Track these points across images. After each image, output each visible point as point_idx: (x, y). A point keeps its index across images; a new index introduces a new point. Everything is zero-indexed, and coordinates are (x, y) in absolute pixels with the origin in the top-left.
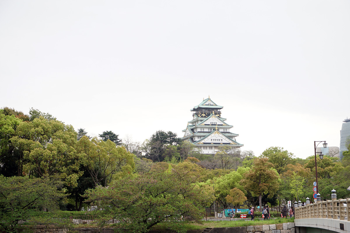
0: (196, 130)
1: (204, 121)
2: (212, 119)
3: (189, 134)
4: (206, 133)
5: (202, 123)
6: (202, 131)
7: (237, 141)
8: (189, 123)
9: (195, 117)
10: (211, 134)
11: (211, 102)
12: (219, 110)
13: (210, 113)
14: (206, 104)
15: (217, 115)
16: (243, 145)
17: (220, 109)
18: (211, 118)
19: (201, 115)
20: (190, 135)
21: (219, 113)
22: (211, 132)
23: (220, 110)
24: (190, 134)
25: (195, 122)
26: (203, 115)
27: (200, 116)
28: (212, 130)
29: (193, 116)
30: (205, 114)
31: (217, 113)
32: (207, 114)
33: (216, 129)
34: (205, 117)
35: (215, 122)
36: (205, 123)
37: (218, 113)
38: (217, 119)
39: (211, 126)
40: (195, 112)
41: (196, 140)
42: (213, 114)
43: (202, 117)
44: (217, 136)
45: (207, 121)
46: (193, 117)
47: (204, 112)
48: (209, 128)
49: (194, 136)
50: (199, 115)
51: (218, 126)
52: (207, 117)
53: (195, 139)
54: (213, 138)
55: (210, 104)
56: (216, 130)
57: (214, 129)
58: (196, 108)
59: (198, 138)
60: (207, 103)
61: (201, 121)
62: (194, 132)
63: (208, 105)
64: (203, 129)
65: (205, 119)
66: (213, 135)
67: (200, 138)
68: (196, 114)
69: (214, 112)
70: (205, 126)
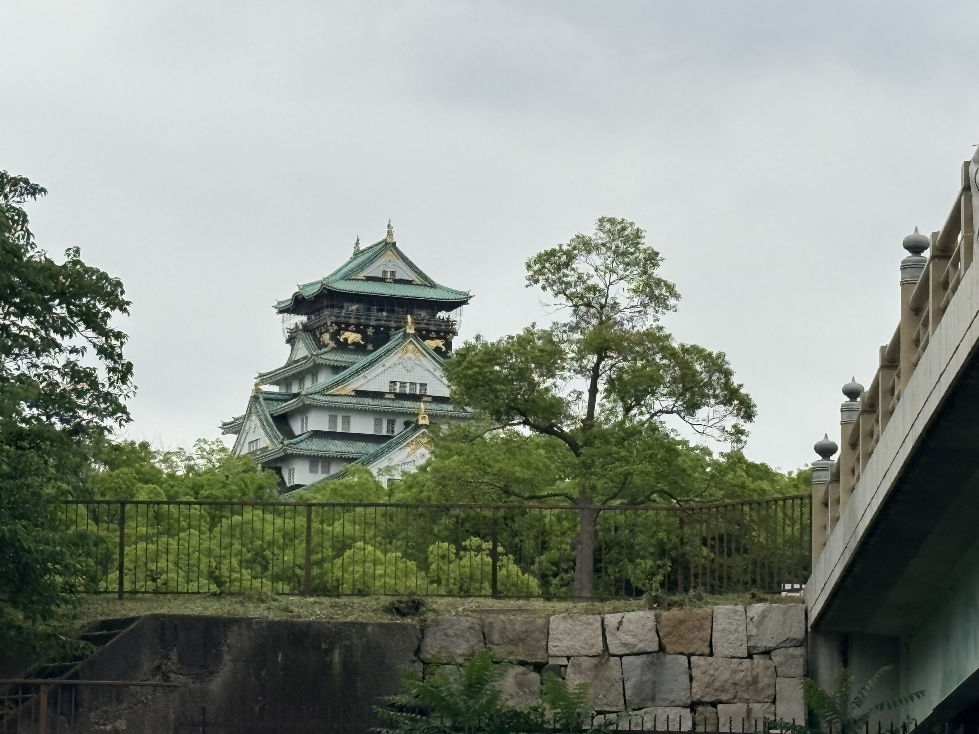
0: (304, 422)
1: (352, 375)
2: (403, 365)
3: (262, 445)
4: (363, 444)
5: (337, 384)
6: (339, 430)
8: (263, 382)
9: (302, 351)
10: (390, 448)
11: (401, 263)
12: (442, 315)
13: (388, 328)
14: (371, 272)
15: (432, 344)
17: (451, 305)
18: (392, 360)
19: (334, 336)
20: (265, 449)
21: (446, 331)
22: (392, 437)
23: (453, 315)
24: (265, 442)
25: (301, 377)
26: (347, 334)
27: (332, 344)
28: (399, 427)
29: (291, 340)
30: (363, 333)
31: (429, 331)
32: (370, 331)
33: (421, 422)
34: (359, 348)
35: (419, 381)
36: (359, 384)
37: (438, 332)
38: (428, 363)
39: (387, 403)
40: (301, 319)
41: (296, 482)
42: (406, 336)
43: (343, 347)
45: (371, 373)
46: (288, 347)
47: (353, 321)
48: (377, 414)
49: (287, 458)
50: (326, 337)
51: (434, 406)
52: (370, 347)
53: (291, 472)
55: (393, 273)
56: (418, 427)
57: (407, 424)
58: (309, 293)
59: (313, 470)
60: (374, 270)
61: (336, 369)
62: (290, 434)
63: (382, 280)
64: (346, 421)
65: (362, 360)
66: (397, 454)
67: (326, 470)
68: (306, 328)
69: (416, 322)
70: (354, 400)
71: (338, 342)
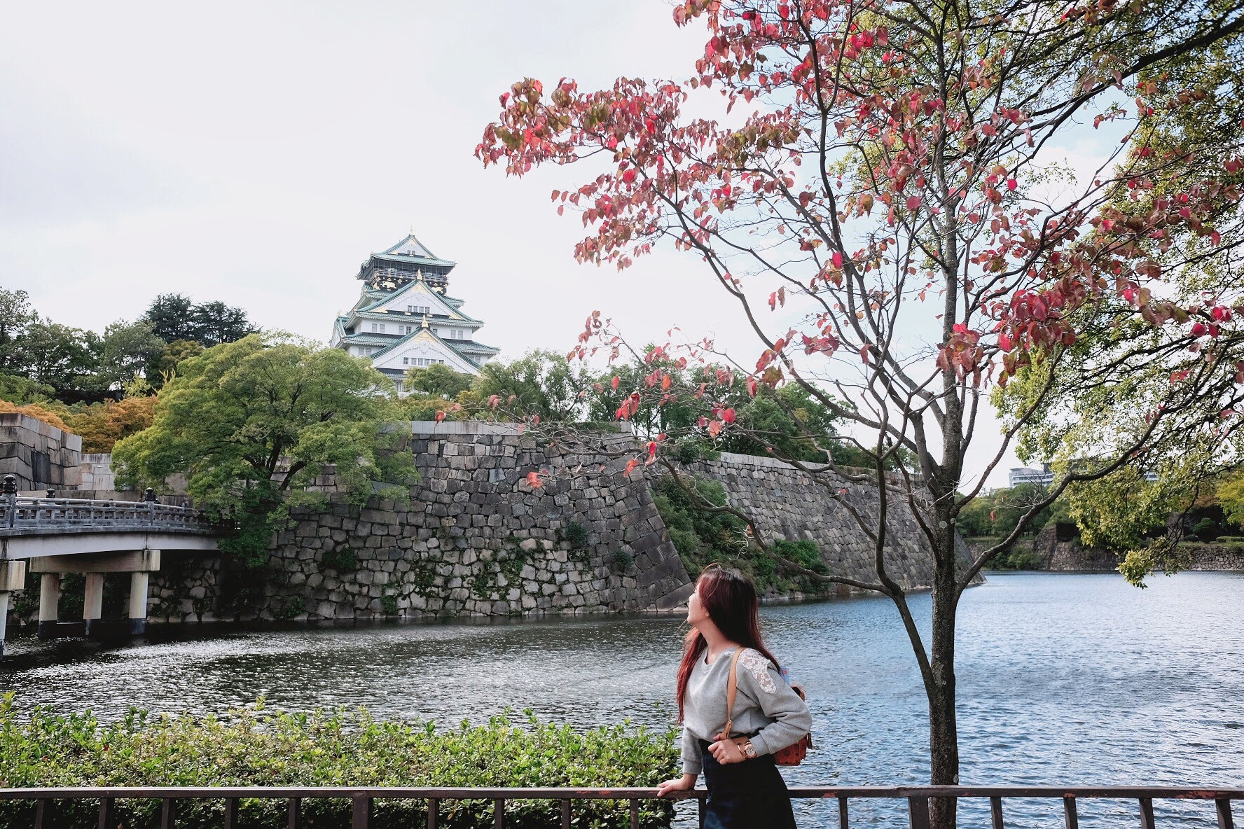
0: (359, 328)
1: (384, 303)
4: (390, 339)
6: (378, 332)
10: (405, 340)
11: (418, 247)
13: (410, 280)
14: (401, 251)
15: (435, 289)
17: (446, 270)
18: (409, 294)
19: (379, 284)
21: (442, 284)
23: (447, 274)
26: (386, 283)
27: (378, 288)
30: (395, 282)
32: (400, 281)
34: (392, 289)
35: (426, 306)
36: (388, 307)
38: (432, 298)
39: (407, 317)
42: (418, 283)
44: (425, 349)
45: (395, 302)
47: (390, 276)
48: (401, 323)
50: (374, 284)
51: (432, 319)
52: (398, 288)
54: (410, 355)
55: (414, 252)
61: (378, 300)
64: (383, 327)
65: (393, 295)
66: (409, 345)
67: (368, 352)
70: (387, 316)
71: (381, 287)
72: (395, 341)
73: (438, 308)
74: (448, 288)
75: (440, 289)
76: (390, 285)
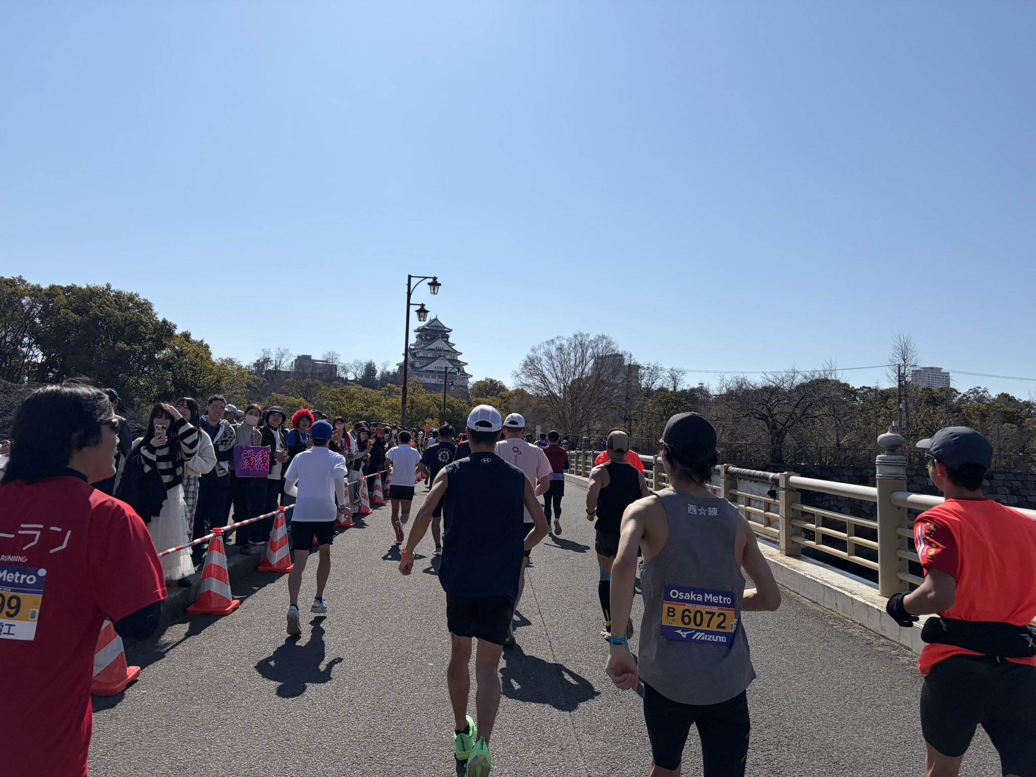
0: (418, 354)
1: (428, 345)
2: (439, 344)
5: (426, 347)
6: (425, 356)
7: (466, 371)
9: (420, 340)
10: (435, 360)
11: (439, 323)
12: (447, 333)
13: (436, 336)
14: (433, 325)
16: (471, 376)
18: (436, 342)
21: (448, 337)
22: (436, 358)
25: (418, 345)
27: (425, 339)
28: (437, 356)
30: (431, 337)
35: (442, 347)
36: (430, 347)
38: (443, 343)
39: (436, 351)
40: (421, 333)
41: (417, 367)
42: (439, 338)
43: (427, 339)
44: (442, 363)
45: (432, 345)
47: (429, 334)
48: (433, 353)
49: (415, 362)
50: (424, 337)
51: (444, 352)
52: (432, 340)
54: (437, 366)
55: (437, 325)
56: (441, 356)
57: (439, 355)
61: (425, 344)
62: (416, 357)
63: (435, 326)
64: (427, 354)
66: (437, 361)
68: (421, 335)
69: (441, 335)
70: (429, 350)
72: (432, 360)
73: (446, 348)
74: (449, 339)
75: (446, 339)
76: (428, 337)
